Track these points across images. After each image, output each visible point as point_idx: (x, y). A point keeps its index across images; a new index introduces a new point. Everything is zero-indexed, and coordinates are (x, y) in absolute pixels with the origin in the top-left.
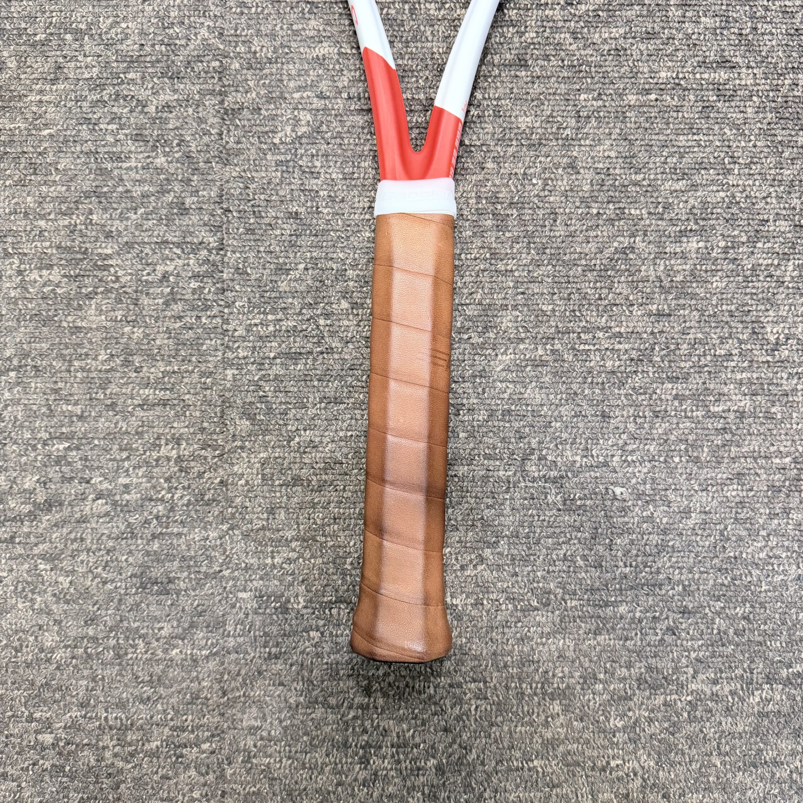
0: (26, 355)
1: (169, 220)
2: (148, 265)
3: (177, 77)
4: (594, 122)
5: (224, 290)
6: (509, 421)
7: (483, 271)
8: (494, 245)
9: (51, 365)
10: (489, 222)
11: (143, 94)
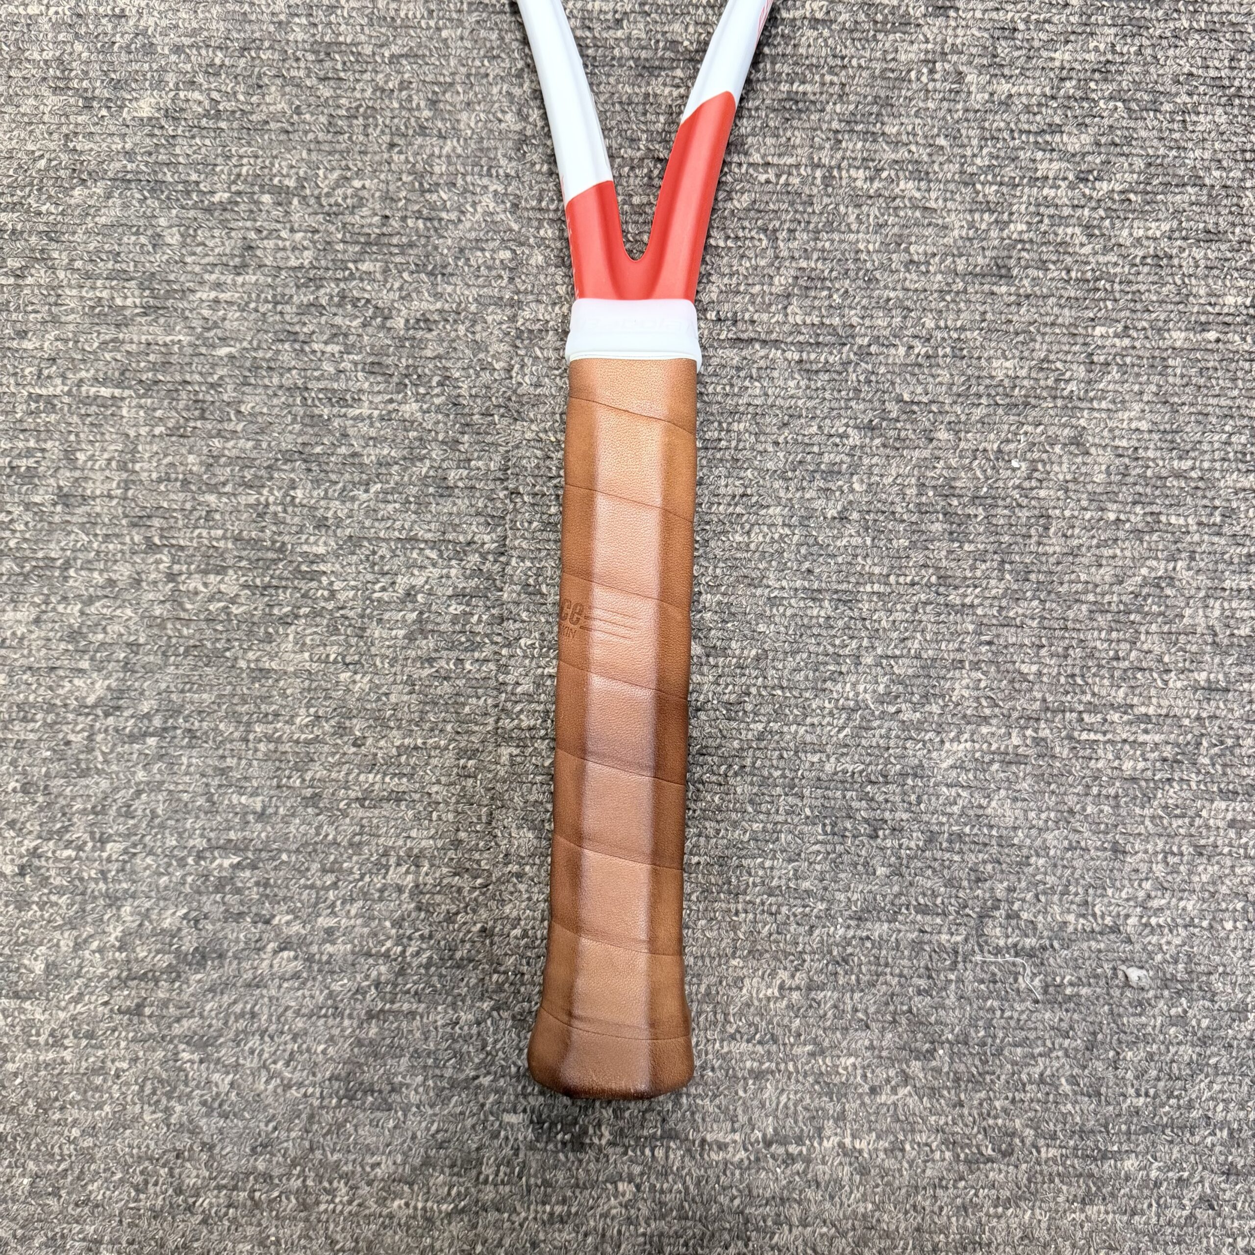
0: (176, 712)
1: (422, 504)
2: (384, 574)
3: (440, 272)
4: (1115, 374)
5: (502, 619)
6: (961, 852)
7: (926, 603)
8: (944, 563)
9: (216, 729)
10: (937, 527)
11: (386, 297)
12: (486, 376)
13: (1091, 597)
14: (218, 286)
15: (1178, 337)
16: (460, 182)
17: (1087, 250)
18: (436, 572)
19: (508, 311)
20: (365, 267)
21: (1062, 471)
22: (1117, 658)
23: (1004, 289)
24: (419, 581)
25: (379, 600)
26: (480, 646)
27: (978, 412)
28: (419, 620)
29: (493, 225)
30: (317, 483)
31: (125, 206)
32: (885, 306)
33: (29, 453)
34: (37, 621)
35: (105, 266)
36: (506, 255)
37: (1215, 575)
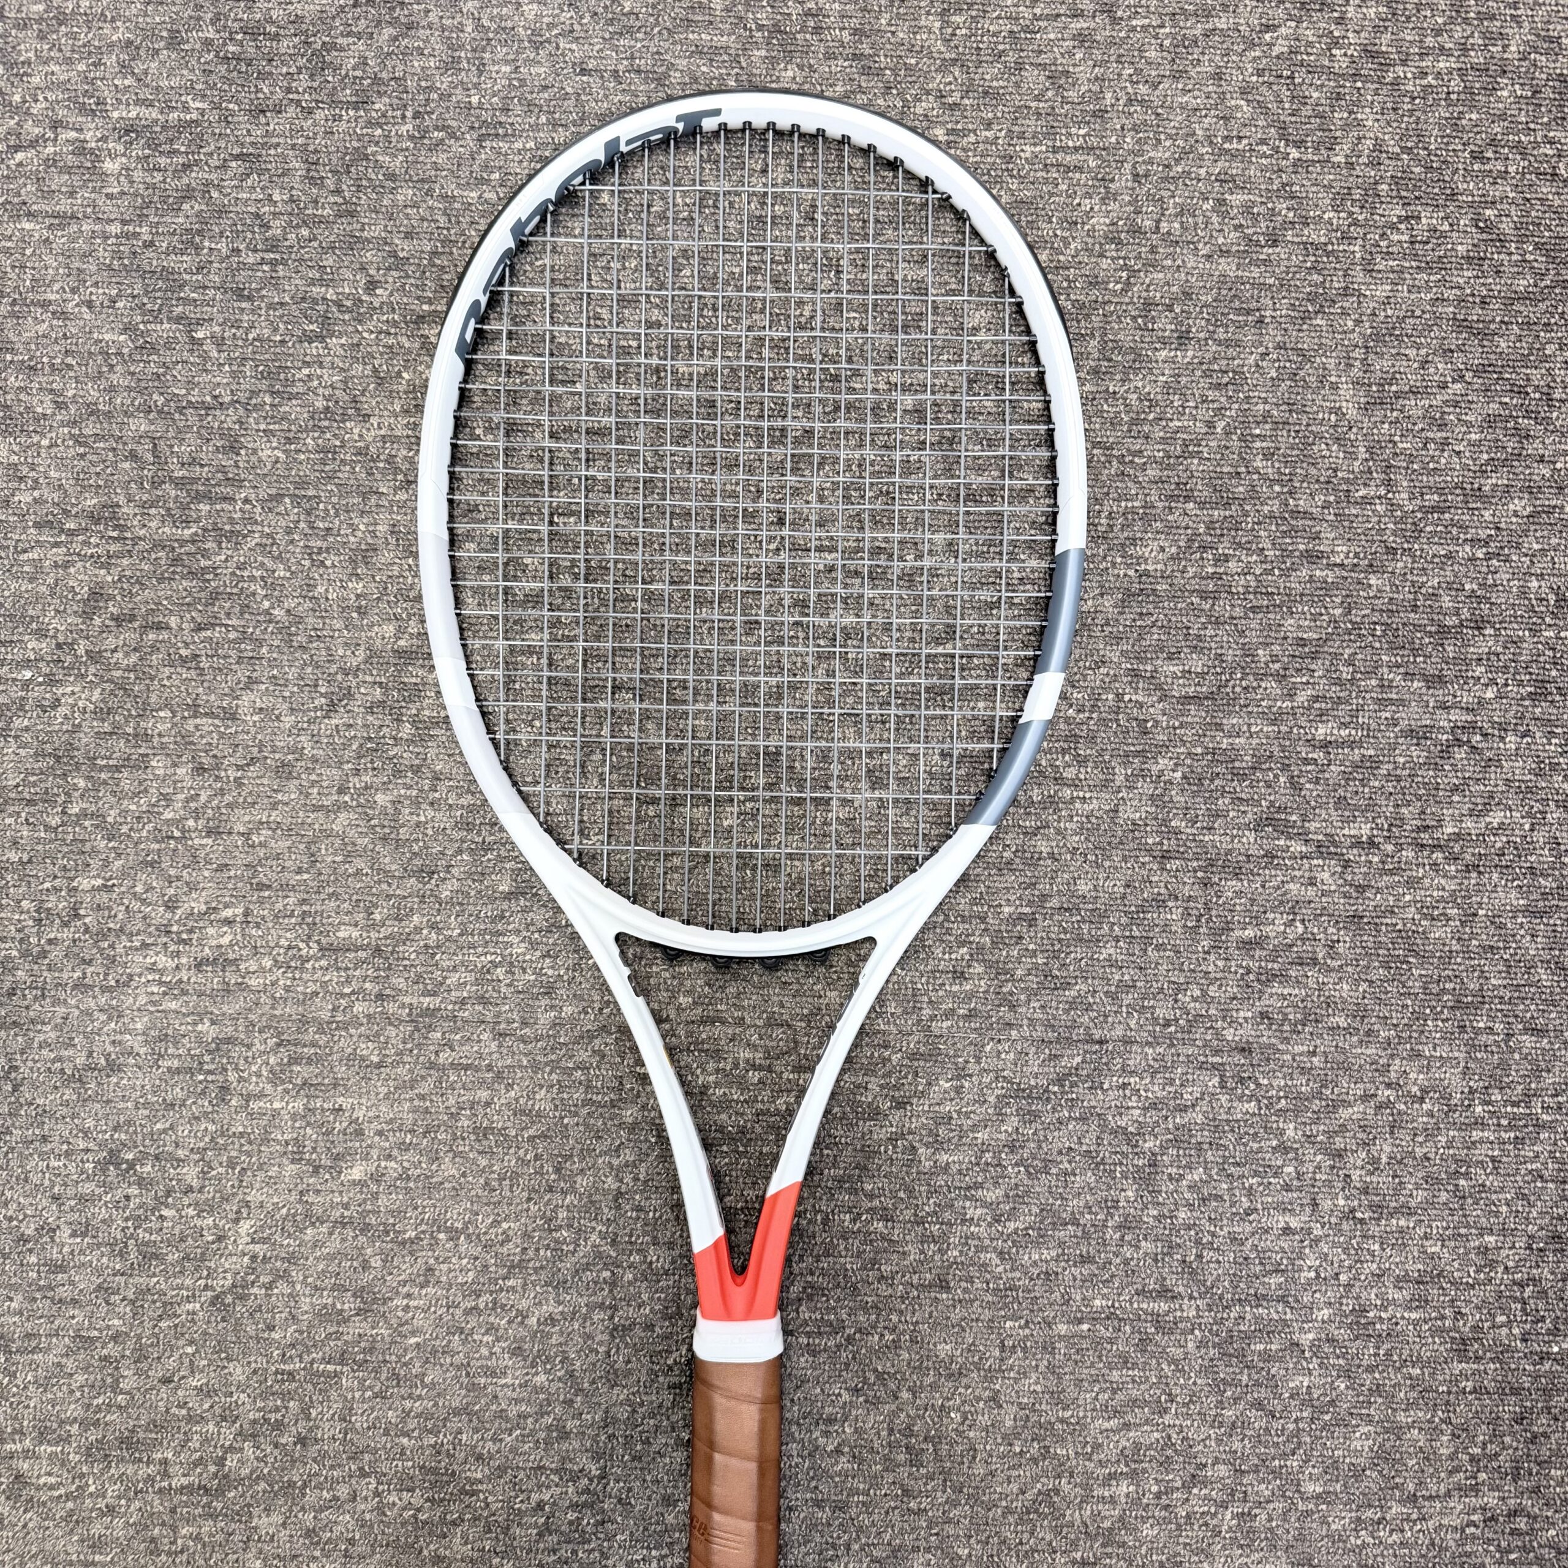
12: (592, 1357)
13: (1004, 1503)
14: (409, 1296)
15: (1062, 1328)
16: (576, 1225)
17: (1000, 1269)
18: (559, 1490)
19: (609, 1312)
20: (511, 1283)
21: (984, 1420)
22: (1021, 1543)
23: (944, 1296)
24: (546, 1497)
25: (519, 1509)
26: (589, 1541)
27: (928, 1380)
28: (546, 1523)
29: (599, 1255)
30: (476, 1430)
31: (343, 1240)
32: (865, 1308)
33: (277, 1409)
34: (284, 1524)
35: (329, 1282)
36: (606, 1274)
37: (1087, 1487)
